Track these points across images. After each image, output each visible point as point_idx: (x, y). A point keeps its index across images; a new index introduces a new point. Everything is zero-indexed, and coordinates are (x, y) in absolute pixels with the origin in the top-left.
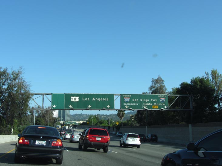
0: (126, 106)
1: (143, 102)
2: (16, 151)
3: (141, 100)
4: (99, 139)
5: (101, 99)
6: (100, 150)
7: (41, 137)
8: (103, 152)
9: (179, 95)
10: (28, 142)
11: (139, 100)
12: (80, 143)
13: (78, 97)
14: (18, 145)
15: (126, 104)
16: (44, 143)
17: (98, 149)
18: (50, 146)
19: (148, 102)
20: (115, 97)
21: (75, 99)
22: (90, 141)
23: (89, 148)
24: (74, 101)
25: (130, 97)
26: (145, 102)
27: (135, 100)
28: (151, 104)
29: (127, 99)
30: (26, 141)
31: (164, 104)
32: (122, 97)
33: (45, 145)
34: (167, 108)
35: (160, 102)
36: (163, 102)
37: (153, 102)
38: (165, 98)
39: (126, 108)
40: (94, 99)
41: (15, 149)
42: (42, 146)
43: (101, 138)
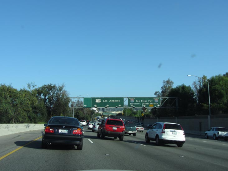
0: (131, 105)
1: (143, 102)
2: (43, 138)
3: (142, 101)
4: (115, 128)
5: (115, 101)
6: (116, 138)
7: (64, 127)
8: (119, 140)
9: (168, 97)
10: (52, 131)
11: (140, 101)
12: (99, 132)
13: (100, 100)
14: (44, 133)
15: (132, 104)
16: (66, 131)
17: (115, 138)
18: (71, 134)
19: (146, 102)
20: (124, 99)
21: (98, 101)
22: (107, 130)
23: (106, 137)
24: (97, 102)
25: (134, 99)
26: (145, 102)
27: (138, 101)
28: (149, 104)
29: (132, 101)
30: (51, 130)
31: (157, 104)
32: (129, 99)
33: (67, 133)
34: (159, 106)
35: (155, 102)
36: (157, 102)
37: (149, 102)
38: (158, 99)
39: (131, 106)
40: (110, 101)
41: (42, 137)
42: (65, 134)
43: (117, 128)
